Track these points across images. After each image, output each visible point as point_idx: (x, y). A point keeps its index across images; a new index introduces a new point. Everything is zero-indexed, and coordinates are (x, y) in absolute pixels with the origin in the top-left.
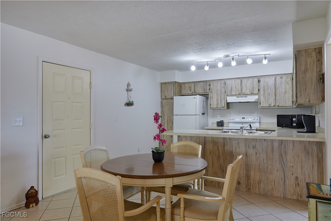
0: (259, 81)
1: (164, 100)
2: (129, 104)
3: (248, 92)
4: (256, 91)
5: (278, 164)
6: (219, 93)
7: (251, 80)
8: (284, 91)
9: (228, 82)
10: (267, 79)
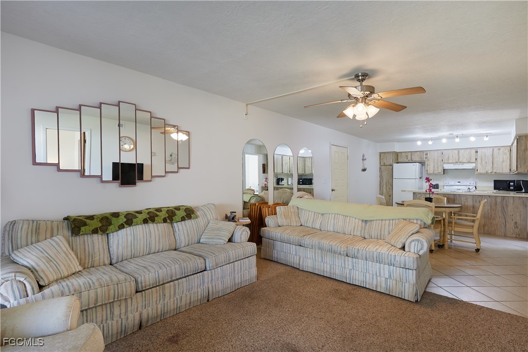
0: (477, 152)
1: (383, 167)
2: (364, 170)
3: (465, 160)
4: (474, 160)
5: (500, 214)
6: (436, 161)
7: (468, 150)
8: (501, 160)
9: (445, 152)
10: (484, 150)
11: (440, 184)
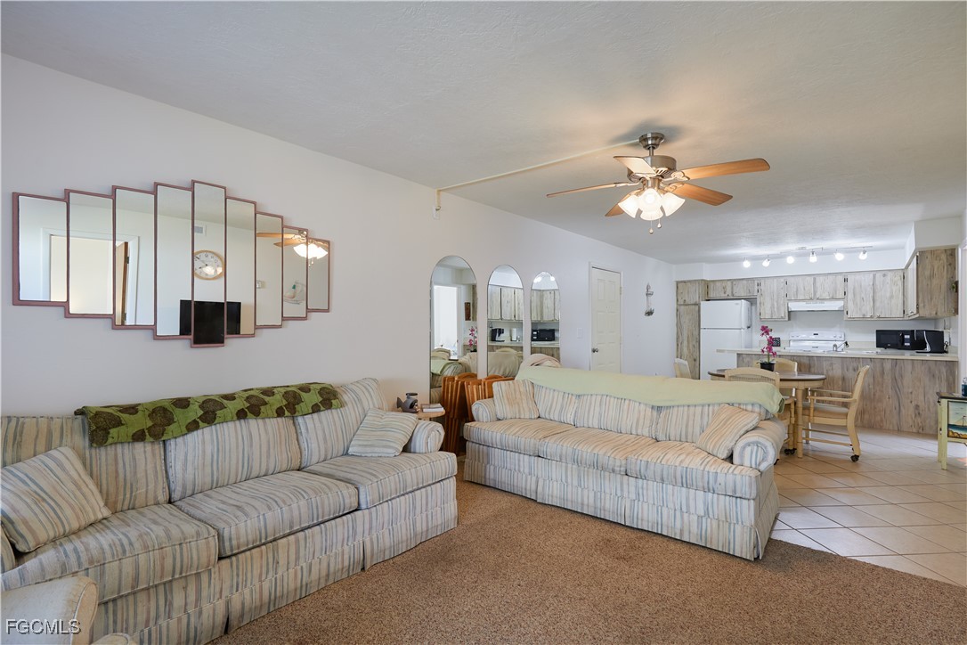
0: (846, 280)
1: (682, 307)
2: (650, 313)
3: (825, 295)
4: (842, 295)
5: (890, 390)
6: (775, 296)
7: (831, 277)
8: (888, 295)
9: (790, 281)
10: (858, 277)
11: (783, 337)
